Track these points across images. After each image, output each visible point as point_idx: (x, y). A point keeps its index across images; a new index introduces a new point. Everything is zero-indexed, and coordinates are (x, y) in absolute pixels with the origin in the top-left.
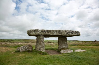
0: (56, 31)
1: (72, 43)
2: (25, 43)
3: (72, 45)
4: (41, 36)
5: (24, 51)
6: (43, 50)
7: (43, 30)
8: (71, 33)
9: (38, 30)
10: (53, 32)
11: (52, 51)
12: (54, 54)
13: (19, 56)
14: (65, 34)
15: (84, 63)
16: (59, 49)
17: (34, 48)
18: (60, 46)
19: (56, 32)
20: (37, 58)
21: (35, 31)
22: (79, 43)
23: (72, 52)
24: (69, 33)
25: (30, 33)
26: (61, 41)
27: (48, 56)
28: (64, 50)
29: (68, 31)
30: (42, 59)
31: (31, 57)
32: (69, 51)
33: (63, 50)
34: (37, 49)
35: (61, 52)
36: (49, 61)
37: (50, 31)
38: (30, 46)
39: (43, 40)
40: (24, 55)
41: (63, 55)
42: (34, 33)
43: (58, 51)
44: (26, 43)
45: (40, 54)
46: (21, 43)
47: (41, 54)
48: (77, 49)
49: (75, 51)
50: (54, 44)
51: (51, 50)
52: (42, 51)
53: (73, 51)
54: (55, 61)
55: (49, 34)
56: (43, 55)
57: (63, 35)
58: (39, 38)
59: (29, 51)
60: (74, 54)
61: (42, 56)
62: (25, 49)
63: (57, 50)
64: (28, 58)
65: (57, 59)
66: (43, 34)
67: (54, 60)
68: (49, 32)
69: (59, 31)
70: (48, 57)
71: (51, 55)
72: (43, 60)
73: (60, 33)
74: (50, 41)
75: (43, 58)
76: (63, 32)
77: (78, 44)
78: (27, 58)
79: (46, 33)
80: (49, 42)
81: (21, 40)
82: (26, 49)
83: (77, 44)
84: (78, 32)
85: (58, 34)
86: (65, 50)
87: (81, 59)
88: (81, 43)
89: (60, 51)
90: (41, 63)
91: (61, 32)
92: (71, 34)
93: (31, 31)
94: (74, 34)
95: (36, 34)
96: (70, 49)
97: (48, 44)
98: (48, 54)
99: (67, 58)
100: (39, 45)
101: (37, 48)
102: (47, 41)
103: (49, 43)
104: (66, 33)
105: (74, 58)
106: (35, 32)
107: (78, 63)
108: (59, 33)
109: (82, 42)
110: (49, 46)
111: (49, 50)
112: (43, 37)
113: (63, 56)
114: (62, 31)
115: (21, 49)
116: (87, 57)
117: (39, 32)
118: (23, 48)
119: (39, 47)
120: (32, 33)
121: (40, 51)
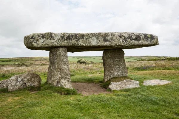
0: (98, 36)
1: (138, 64)
2: (20, 68)
3: (139, 69)
4: (61, 49)
5: (19, 90)
6: (67, 83)
7: (64, 34)
8: (136, 39)
9: (51, 34)
10: (90, 39)
11: (90, 85)
12: (94, 91)
13: (6, 103)
14: (120, 43)
15: (165, 113)
16: (106, 80)
17: (44, 80)
18: (107, 73)
19: (98, 39)
20: (53, 104)
21: (43, 36)
22: (158, 61)
23: (138, 86)
24: (129, 40)
25: (31, 43)
26: (109, 61)
27: (79, 98)
28: (119, 83)
29: (126, 36)
30: (64, 106)
31: (38, 103)
32: (130, 84)
33: (116, 82)
34: (53, 82)
35: (110, 87)
36: (81, 109)
37: (82, 36)
38: (34, 76)
39: (65, 60)
40: (20, 98)
41: (115, 95)
42: (41, 42)
43: (104, 85)
44: (23, 68)
45: (59, 95)
46: (10, 68)
47: (61, 94)
48: (149, 79)
49: (144, 84)
50: (95, 68)
51: (87, 84)
52: (65, 85)
53: (140, 84)
54: (96, 110)
55: (81, 43)
56: (67, 96)
57: (113, 44)
58: (56, 54)
59: (32, 89)
60: (143, 91)
61: (64, 99)
62: (22, 83)
63: (101, 82)
64: (30, 107)
65: (100, 104)
66: (64, 43)
67: (93, 107)
68: (79, 40)
69: (105, 36)
70: (80, 101)
71: (87, 94)
72: (66, 108)
73: (107, 41)
74: (83, 60)
75: (68, 103)
76: (114, 38)
77: (154, 65)
78: (28, 105)
79: (73, 41)
80: (81, 62)
81: (10, 60)
82: (25, 84)
83: (151, 67)
84: (152, 37)
85: (101, 43)
86: (119, 81)
87: (157, 103)
88: (162, 62)
89: (109, 84)
90: (63, 116)
91: (110, 37)
92: (135, 42)
93: (33, 37)
94: (141, 42)
95: (47, 46)
96: (132, 79)
97: (79, 68)
98: (78, 93)
99: (124, 101)
100: (56, 73)
101: (53, 79)
102: (78, 60)
103: (83, 66)
104: (121, 40)
105: (141, 101)
106: (44, 39)
107: (151, 113)
108: (105, 40)
109: (166, 59)
110: (82, 72)
111: (80, 84)
112: (65, 52)
113: (115, 97)
114: (112, 34)
115: (12, 83)
116: (172, 99)
117: (55, 40)
118: (16, 82)
119: (56, 77)
120: (37, 42)
121: (60, 85)
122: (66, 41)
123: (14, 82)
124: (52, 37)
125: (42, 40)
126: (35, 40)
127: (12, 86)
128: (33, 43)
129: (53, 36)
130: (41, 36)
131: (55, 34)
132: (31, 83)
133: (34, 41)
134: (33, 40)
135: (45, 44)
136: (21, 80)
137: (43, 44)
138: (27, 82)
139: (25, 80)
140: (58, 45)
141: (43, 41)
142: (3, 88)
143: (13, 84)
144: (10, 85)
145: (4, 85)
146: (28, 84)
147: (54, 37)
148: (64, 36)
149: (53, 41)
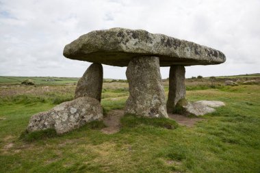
5: (76, 129)
7: (164, 36)
9: (147, 33)
21: (136, 34)
24: (211, 55)
34: (141, 110)
37: (179, 43)
38: (95, 103)
42: (132, 45)
47: (169, 129)
55: (177, 52)
58: (148, 67)
62: (77, 116)
66: (163, 50)
68: (176, 48)
79: (172, 49)
80: (27, 83)
82: (83, 117)
93: (121, 34)
95: (139, 51)
100: (149, 96)
106: (137, 40)
108: (196, 53)
115: (61, 118)
117: (153, 44)
118: (69, 116)
119: (149, 102)
120: (127, 43)
121: (157, 116)
122: (165, 48)
123: (65, 116)
124: (148, 38)
125: (133, 41)
126: (125, 40)
127: (63, 123)
128: (122, 45)
129: (151, 36)
130: (131, 34)
131: (152, 34)
132: (92, 115)
133: (122, 40)
134: (121, 38)
135: (137, 49)
136: (77, 112)
137: (135, 47)
138: (86, 114)
139: (84, 110)
140: (156, 52)
141: (135, 42)
142: (45, 129)
143: (64, 120)
144: (58, 122)
145: (46, 123)
146: (88, 118)
147: (151, 39)
148: (164, 40)
149: (150, 45)
